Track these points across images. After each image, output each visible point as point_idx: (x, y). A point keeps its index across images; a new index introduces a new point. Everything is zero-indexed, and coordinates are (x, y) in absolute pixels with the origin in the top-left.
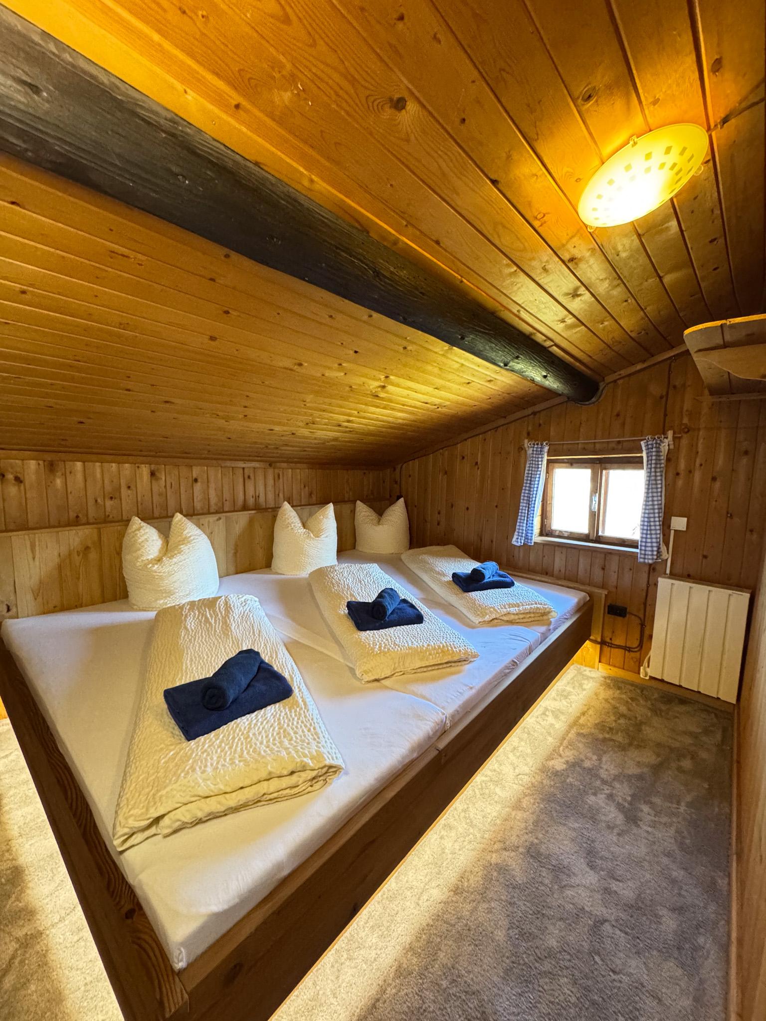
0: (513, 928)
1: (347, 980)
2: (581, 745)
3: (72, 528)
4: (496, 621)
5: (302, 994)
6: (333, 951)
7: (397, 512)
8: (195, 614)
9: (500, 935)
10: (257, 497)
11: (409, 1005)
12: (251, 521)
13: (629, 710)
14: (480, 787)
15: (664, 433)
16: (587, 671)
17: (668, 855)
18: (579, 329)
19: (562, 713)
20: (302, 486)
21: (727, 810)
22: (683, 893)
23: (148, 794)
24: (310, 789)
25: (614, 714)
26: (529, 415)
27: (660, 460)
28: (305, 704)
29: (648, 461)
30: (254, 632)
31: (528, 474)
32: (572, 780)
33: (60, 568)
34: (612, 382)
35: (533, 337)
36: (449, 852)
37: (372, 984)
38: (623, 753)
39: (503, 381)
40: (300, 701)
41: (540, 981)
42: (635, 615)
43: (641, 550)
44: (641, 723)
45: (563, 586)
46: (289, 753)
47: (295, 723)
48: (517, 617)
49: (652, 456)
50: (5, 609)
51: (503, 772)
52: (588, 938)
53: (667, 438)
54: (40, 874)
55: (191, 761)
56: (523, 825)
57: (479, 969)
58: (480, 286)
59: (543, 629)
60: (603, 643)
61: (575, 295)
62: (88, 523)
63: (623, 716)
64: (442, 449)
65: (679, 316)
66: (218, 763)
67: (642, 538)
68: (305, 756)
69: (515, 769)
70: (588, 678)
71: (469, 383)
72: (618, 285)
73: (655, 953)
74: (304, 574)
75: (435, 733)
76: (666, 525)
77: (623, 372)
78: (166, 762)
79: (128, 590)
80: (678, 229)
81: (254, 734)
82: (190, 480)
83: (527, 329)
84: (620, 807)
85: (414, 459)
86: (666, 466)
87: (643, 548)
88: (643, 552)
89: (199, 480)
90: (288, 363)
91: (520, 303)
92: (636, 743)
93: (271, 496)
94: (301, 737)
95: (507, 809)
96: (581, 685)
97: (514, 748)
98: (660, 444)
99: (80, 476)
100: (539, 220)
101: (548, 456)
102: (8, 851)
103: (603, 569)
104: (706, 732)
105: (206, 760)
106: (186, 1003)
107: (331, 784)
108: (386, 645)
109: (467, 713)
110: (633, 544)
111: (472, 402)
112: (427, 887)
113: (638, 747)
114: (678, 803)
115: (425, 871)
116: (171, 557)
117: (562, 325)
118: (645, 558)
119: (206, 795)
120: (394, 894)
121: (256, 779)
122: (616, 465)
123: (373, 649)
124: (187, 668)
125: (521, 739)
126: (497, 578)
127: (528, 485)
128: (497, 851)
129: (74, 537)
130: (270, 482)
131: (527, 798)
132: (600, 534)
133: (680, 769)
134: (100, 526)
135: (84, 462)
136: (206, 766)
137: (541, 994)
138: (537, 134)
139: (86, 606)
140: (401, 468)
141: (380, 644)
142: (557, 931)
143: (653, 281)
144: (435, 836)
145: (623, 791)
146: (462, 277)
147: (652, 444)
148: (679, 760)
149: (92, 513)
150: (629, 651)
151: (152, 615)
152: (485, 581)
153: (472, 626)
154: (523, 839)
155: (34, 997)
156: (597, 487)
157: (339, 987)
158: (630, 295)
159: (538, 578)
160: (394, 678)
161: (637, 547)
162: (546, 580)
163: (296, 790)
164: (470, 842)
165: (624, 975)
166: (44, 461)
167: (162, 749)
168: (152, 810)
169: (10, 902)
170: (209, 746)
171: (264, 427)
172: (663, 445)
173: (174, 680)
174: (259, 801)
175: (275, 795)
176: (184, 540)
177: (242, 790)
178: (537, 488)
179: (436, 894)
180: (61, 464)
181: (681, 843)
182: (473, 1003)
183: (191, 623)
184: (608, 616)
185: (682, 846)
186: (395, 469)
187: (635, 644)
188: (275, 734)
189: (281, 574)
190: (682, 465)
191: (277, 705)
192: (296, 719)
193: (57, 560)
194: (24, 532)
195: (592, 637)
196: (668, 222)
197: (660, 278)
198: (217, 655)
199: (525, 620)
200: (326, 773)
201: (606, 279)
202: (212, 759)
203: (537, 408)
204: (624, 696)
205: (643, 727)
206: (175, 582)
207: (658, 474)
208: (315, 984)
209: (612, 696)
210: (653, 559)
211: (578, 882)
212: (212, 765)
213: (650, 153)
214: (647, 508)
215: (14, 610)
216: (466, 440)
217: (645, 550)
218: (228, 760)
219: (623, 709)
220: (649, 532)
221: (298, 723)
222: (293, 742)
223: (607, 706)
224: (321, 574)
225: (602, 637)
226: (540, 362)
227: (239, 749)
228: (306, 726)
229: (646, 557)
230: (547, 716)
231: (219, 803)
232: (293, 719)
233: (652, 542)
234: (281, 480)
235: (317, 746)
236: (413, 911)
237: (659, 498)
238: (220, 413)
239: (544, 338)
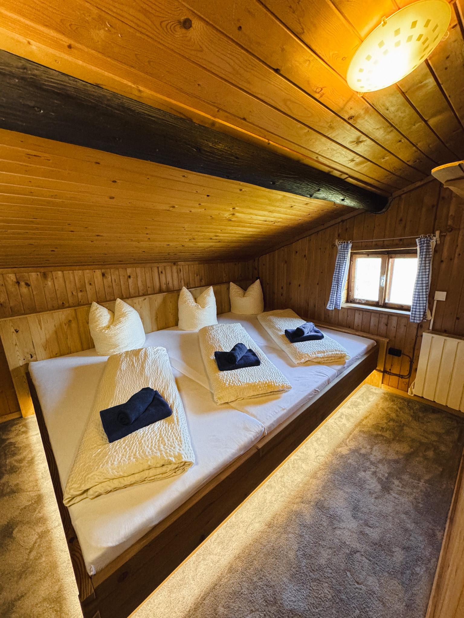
0: (300, 551)
1: (201, 571)
2: (360, 438)
3: (60, 310)
4: (309, 362)
5: (176, 576)
6: (195, 555)
7: (256, 288)
8: (127, 360)
9: (291, 555)
10: (167, 284)
11: (234, 589)
12: (164, 301)
13: (397, 416)
14: (293, 462)
15: (434, 233)
16: (374, 389)
17: (406, 513)
18: (365, 164)
19: (352, 417)
20: (196, 275)
21: (453, 487)
22: (411, 538)
23: (83, 475)
24: (174, 474)
25: (387, 418)
26: (339, 223)
27: (429, 252)
28: (178, 421)
29: (420, 253)
30: (157, 372)
31: (338, 263)
32: (351, 461)
33: (56, 332)
34: (398, 196)
35: (331, 173)
36: (269, 502)
37: (214, 575)
38: (388, 445)
39: (316, 203)
40: (175, 419)
41: (311, 583)
42: (407, 356)
43: (412, 314)
44: (404, 424)
45: (359, 336)
46: (161, 454)
47: (169, 434)
48: (323, 359)
49: (423, 249)
50: (30, 356)
51: (308, 454)
52: (345, 561)
53: (435, 236)
54: (51, 499)
55: (107, 457)
56: (316, 488)
57: (277, 573)
58: (284, 144)
59: (339, 367)
60: (385, 372)
61: (358, 142)
62: (69, 307)
63: (393, 420)
64: (283, 247)
65: (446, 146)
66: (121, 459)
67: (413, 305)
68: (171, 456)
69: (316, 452)
70: (374, 393)
71: (292, 207)
72: (392, 131)
73: (386, 574)
74: (197, 330)
75: (256, 439)
76: (431, 297)
77: (405, 189)
78: (95, 456)
79: (95, 344)
80: (435, 83)
81: (145, 441)
82: (126, 277)
83: (326, 169)
84: (380, 480)
85: (266, 254)
86: (434, 256)
87: (414, 312)
88: (413, 315)
89: (132, 277)
90: (166, 207)
91: (317, 152)
92: (397, 438)
93: (176, 283)
94: (171, 443)
95: (308, 478)
96: (368, 398)
97: (318, 439)
98: (429, 241)
99: (61, 280)
100: (318, 93)
101: (351, 250)
102: (36, 485)
103: (387, 325)
104: (448, 433)
105: (115, 457)
106: (93, 593)
107: (187, 471)
108: (233, 381)
109: (280, 425)
110: (407, 309)
111: (297, 218)
112: (253, 522)
113: (399, 441)
114: (419, 480)
115: (253, 513)
116: (115, 325)
117: (353, 163)
118: (414, 319)
119: (113, 478)
120: (233, 524)
121: (141, 470)
122: (399, 255)
123: (225, 384)
124: (116, 396)
125: (323, 433)
126: (313, 333)
127: (338, 270)
128: (297, 503)
129: (62, 315)
130: (175, 275)
131: (320, 471)
132: (386, 301)
133: (425, 458)
134: (76, 308)
135: (63, 271)
136: (114, 461)
137: (311, 591)
138: (303, 29)
139: (73, 353)
140: (258, 259)
141: (230, 380)
142: (326, 555)
143: (420, 124)
144: (262, 492)
145: (383, 470)
146: (269, 140)
147: (424, 241)
148: (425, 451)
149: (71, 300)
150: (402, 378)
151: (105, 358)
152: (305, 335)
153: (292, 365)
154: (314, 497)
155: (44, 564)
156: (384, 270)
157: (197, 575)
158: (402, 137)
159: (343, 330)
160: (237, 402)
161: (409, 310)
162: (348, 332)
163: (165, 475)
164: (282, 497)
165: (363, 585)
166: (40, 272)
167: (95, 447)
168: (83, 486)
169: (36, 513)
170: (119, 448)
171: (164, 244)
172: (432, 241)
173: (108, 405)
174: (145, 481)
175: (153, 478)
176: (122, 315)
177: (133, 476)
178: (344, 272)
179: (257, 526)
180: (50, 275)
181: (416, 506)
182: (270, 592)
183: (124, 366)
184: (388, 355)
185: (416, 508)
186: (254, 261)
187: (406, 373)
188: (157, 440)
189: (184, 330)
190: (445, 254)
191: (162, 421)
192: (170, 431)
193: (54, 328)
194: (34, 314)
195: (377, 368)
196: (426, 79)
197: (426, 122)
198: (134, 388)
199: (328, 361)
200: (184, 465)
201: (381, 128)
202: (118, 456)
203: (345, 217)
204: (395, 407)
205: (405, 428)
206: (118, 339)
207: (427, 262)
208: (183, 572)
209: (387, 406)
210: (420, 320)
211: (344, 526)
212: (118, 460)
213: (399, 29)
214: (418, 285)
215: (34, 357)
216: (298, 240)
217: (415, 314)
218: (127, 457)
219: (393, 415)
220: (418, 302)
221: (171, 434)
222: (166, 447)
223: (383, 413)
224: (205, 331)
225: (384, 368)
226: (337, 191)
227: (134, 450)
228: (175, 436)
229: (416, 318)
230: (342, 418)
231: (120, 482)
232: (169, 432)
233: (420, 309)
234: (182, 273)
235: (179, 449)
236: (243, 535)
237: (427, 279)
238: (134, 239)
239: (341, 173)
